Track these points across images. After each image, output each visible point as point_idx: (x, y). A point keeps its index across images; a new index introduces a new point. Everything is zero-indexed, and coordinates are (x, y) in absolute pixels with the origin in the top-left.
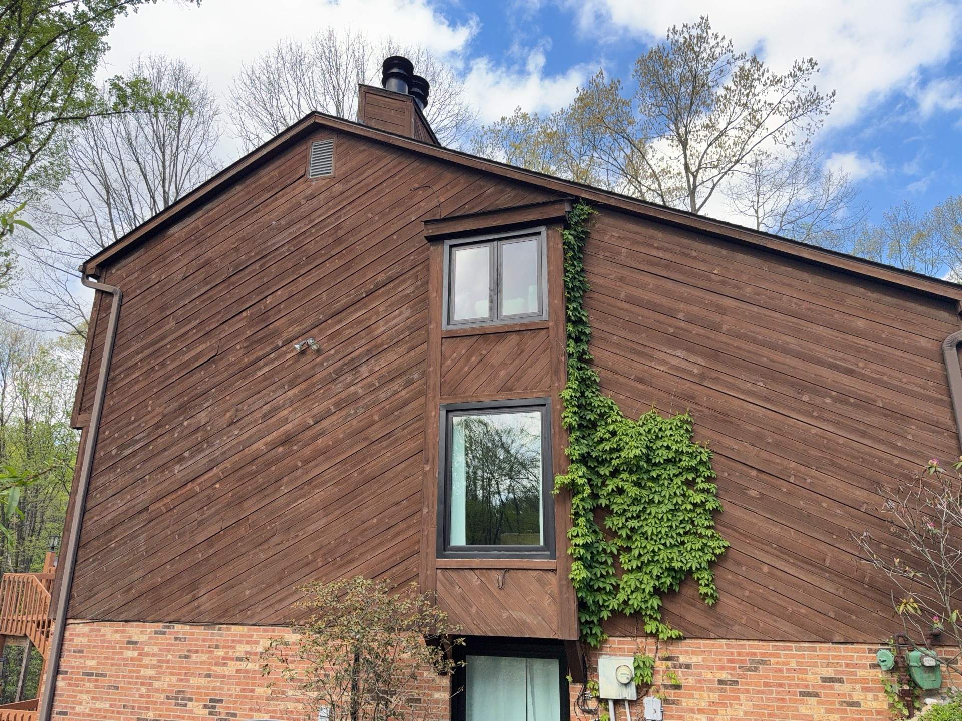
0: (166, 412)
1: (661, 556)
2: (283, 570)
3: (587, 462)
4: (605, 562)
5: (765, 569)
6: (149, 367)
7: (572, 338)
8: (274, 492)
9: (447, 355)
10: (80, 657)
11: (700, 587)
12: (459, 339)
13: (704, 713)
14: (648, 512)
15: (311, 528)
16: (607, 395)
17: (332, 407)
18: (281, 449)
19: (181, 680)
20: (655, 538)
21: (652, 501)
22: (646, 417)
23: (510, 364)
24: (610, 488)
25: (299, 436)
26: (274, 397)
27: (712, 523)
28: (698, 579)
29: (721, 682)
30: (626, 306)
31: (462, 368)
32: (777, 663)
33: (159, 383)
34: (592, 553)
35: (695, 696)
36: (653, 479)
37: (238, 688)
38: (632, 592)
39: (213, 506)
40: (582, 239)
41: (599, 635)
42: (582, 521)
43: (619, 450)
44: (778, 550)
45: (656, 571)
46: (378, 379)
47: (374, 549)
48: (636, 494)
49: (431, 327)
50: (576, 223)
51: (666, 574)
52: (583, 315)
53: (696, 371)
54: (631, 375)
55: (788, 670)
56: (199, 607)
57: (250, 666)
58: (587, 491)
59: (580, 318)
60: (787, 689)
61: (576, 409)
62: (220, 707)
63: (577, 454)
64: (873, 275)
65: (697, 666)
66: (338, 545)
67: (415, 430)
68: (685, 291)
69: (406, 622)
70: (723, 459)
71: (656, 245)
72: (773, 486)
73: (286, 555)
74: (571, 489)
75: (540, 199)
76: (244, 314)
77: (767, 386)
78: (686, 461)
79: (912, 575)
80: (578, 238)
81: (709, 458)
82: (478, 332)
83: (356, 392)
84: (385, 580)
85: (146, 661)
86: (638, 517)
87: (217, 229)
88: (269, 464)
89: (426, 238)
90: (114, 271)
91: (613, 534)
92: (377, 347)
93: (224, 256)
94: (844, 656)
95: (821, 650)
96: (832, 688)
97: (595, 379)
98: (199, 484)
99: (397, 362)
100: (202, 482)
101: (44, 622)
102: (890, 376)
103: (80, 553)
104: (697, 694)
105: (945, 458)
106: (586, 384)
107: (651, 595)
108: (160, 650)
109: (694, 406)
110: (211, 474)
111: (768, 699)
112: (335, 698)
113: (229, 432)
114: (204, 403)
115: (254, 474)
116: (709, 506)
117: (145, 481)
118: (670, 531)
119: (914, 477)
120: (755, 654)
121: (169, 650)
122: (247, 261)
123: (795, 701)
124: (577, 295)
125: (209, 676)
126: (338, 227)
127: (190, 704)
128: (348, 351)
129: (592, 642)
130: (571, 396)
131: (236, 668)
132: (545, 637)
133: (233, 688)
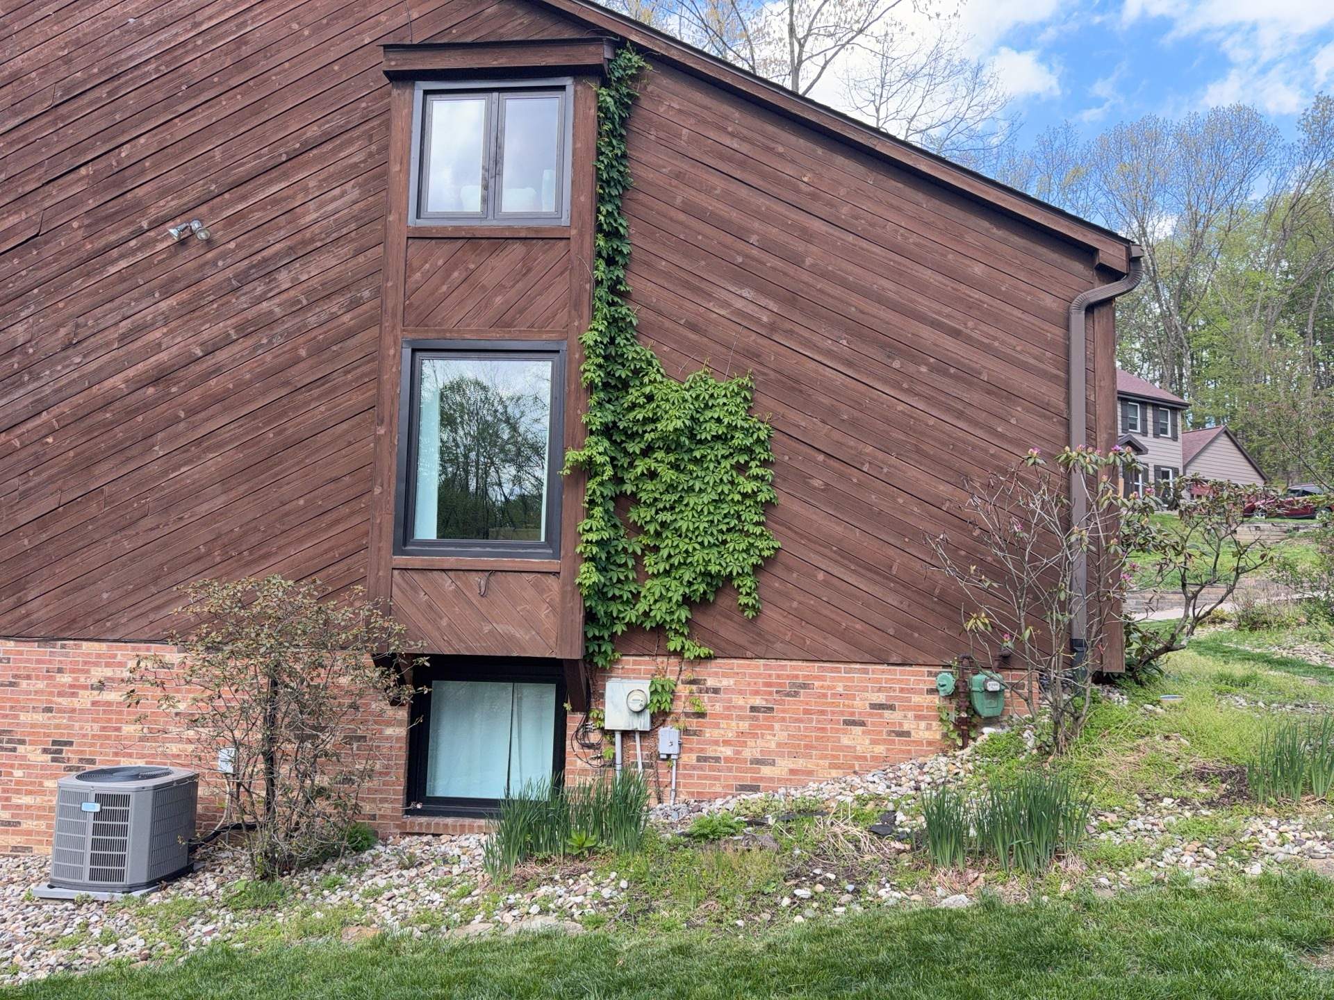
1: (696, 558)
2: (162, 565)
3: (612, 436)
4: (625, 564)
5: (821, 576)
7: (603, 258)
8: (142, 454)
9: (416, 263)
11: (740, 597)
12: (434, 241)
13: (730, 745)
14: (685, 502)
15: (204, 509)
16: (646, 345)
17: (232, 332)
18: (151, 390)
19: (5, 716)
20: (690, 535)
21: (691, 489)
22: (694, 378)
23: (513, 286)
24: (639, 470)
25: (180, 374)
26: (137, 309)
27: (763, 518)
28: (739, 586)
29: (753, 709)
30: (682, 217)
31: (438, 286)
32: (822, 687)
34: (608, 553)
35: (722, 726)
36: (696, 461)
38: (656, 601)
39: (43, 470)
40: (627, 107)
41: (610, 653)
42: (598, 511)
43: (655, 420)
44: (839, 555)
45: (687, 577)
46: (307, 294)
47: (300, 540)
48: (671, 479)
49: (391, 218)
50: (619, 80)
51: (699, 580)
52: (621, 224)
53: (765, 319)
54: (681, 319)
55: (834, 695)
56: (28, 615)
57: (112, 697)
58: (609, 472)
59: (617, 228)
60: (829, 717)
61: (601, 360)
62: (68, 751)
63: (598, 423)
64: (1003, 205)
65: (727, 690)
66: (245, 534)
67: (362, 376)
68: (762, 202)
69: (344, 636)
70: (785, 439)
71: (730, 129)
72: (842, 475)
73: (166, 545)
74: (587, 470)
75: (568, 34)
76: (83, 171)
77: (853, 347)
78: (739, 439)
79: (987, 584)
80: (619, 103)
81: (769, 437)
82: (463, 234)
83: (271, 312)
84: (314, 581)
86: (672, 508)
87: (30, 19)
88: (132, 413)
89: (387, 73)
91: (639, 529)
92: (304, 243)
93: (45, 68)
94: (899, 680)
95: (873, 672)
96: (881, 716)
97: (631, 322)
98: (18, 437)
99: (337, 269)
100: (23, 434)
102: (1003, 343)
104: (723, 723)
105: (1048, 448)
106: (618, 327)
107: (679, 605)
109: (759, 367)
110: (37, 421)
111: (806, 728)
112: (238, 734)
113: (65, 358)
114: (21, 311)
115: (108, 426)
116: (762, 497)
118: (710, 526)
119: (1009, 469)
120: (797, 677)
122: (85, 81)
123: (837, 730)
124: (614, 192)
125: (49, 710)
126: (241, 41)
127: (21, 749)
128: (258, 246)
129: (600, 662)
130: (596, 341)
131: (91, 699)
132: (538, 655)
133: (88, 726)
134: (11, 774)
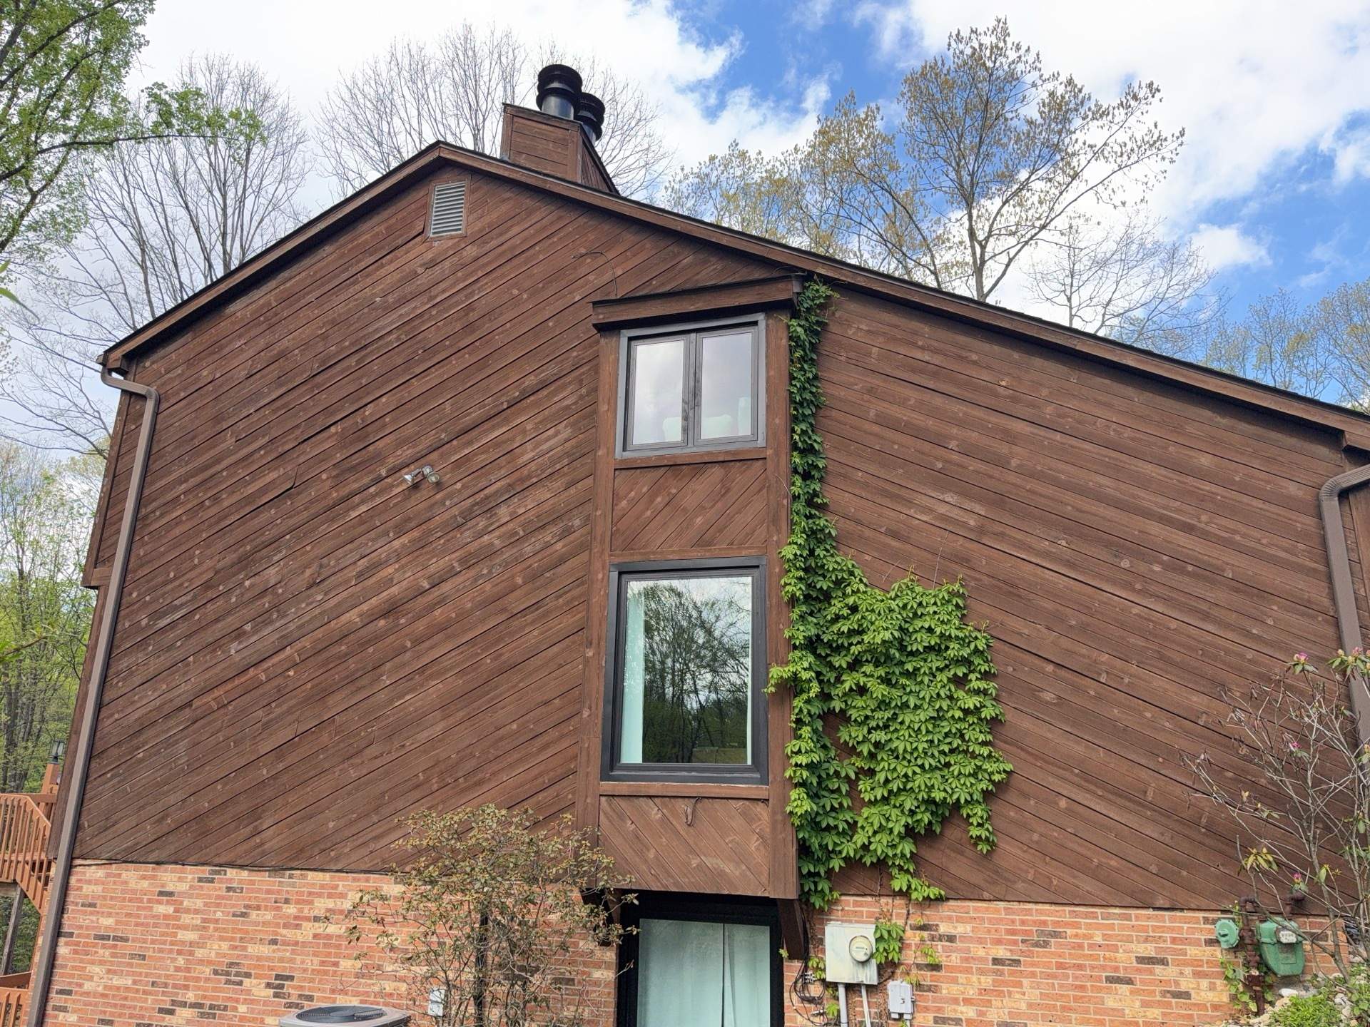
0: (219, 566)
1: (917, 783)
2: (383, 794)
3: (816, 648)
4: (839, 790)
5: (1063, 803)
6: (195, 502)
7: (799, 474)
8: (372, 683)
9: (622, 492)
10: (92, 913)
11: (971, 828)
12: (639, 471)
13: (972, 1004)
14: (900, 720)
15: (423, 736)
16: (846, 554)
17: (456, 565)
18: (382, 622)
19: (235, 948)
20: (908, 757)
21: (905, 705)
22: (900, 587)
23: (712, 507)
24: (847, 686)
25: (408, 607)
26: (373, 549)
27: (989, 737)
28: (969, 816)
29: (996, 961)
30: (876, 429)
31: (643, 512)
32: (1076, 936)
33: (210, 526)
34: (819, 777)
35: (960, 981)
36: (907, 674)
37: (316, 960)
38: (875, 833)
39: (284, 702)
40: (816, 333)
41: (827, 892)
42: (806, 731)
43: (861, 632)
44: (1081, 778)
45: (908, 805)
46: (524, 525)
47: (511, 766)
48: (883, 695)
49: (600, 453)
50: (809, 310)
51: (923, 808)
52: (815, 441)
53: (972, 523)
54: (881, 527)
55: (1091, 946)
56: (262, 844)
57: (332, 929)
58: (815, 689)
59: (811, 445)
60: (1089, 973)
61: (801, 573)
62: (289, 986)
63: (801, 638)
64: (1225, 393)
65: (964, 938)
66: (460, 761)
67: (573, 599)
68: (958, 409)
69: (554, 870)
70: (1006, 648)
71: (920, 343)
72: (1077, 689)
73: (387, 773)
74: (792, 686)
75: (758, 274)
76: (333, 429)
77: (1073, 547)
78: (954, 650)
79: (1265, 815)
80: (810, 331)
81: (988, 646)
82: (666, 462)
83: (492, 544)
84: (526, 811)
85: (186, 919)
86: (886, 727)
87: (298, 306)
88: (364, 644)
89: (595, 326)
90: (147, 364)
91: (852, 751)
92: (522, 480)
93: (306, 345)
94: (1168, 927)
95: (1137, 918)
96: (1151, 972)
97: (830, 532)
98: (264, 671)
99: (551, 502)
100: (269, 668)
101: (42, 863)
102: (1244, 536)
103: (93, 765)
104: (962, 978)
105: (1317, 651)
106: (817, 538)
107: (902, 837)
108: (206, 904)
109: (969, 572)
110: (282, 656)
111: (1061, 986)
112: (451, 975)
113: (309, 597)
114: (274, 555)
115: (344, 657)
116: (986, 713)
117: (188, 665)
118: (929, 747)
119: (1273, 677)
120: (1045, 923)
121: (218, 905)
122: (338, 353)
123: (1100, 989)
124: (807, 412)
125: (274, 942)
126: (469, 308)
127: (247, 981)
128: (481, 485)
129: (818, 903)
130: (795, 555)
131: (313, 931)
132: (750, 894)
133: (308, 959)
134: (235, 1009)
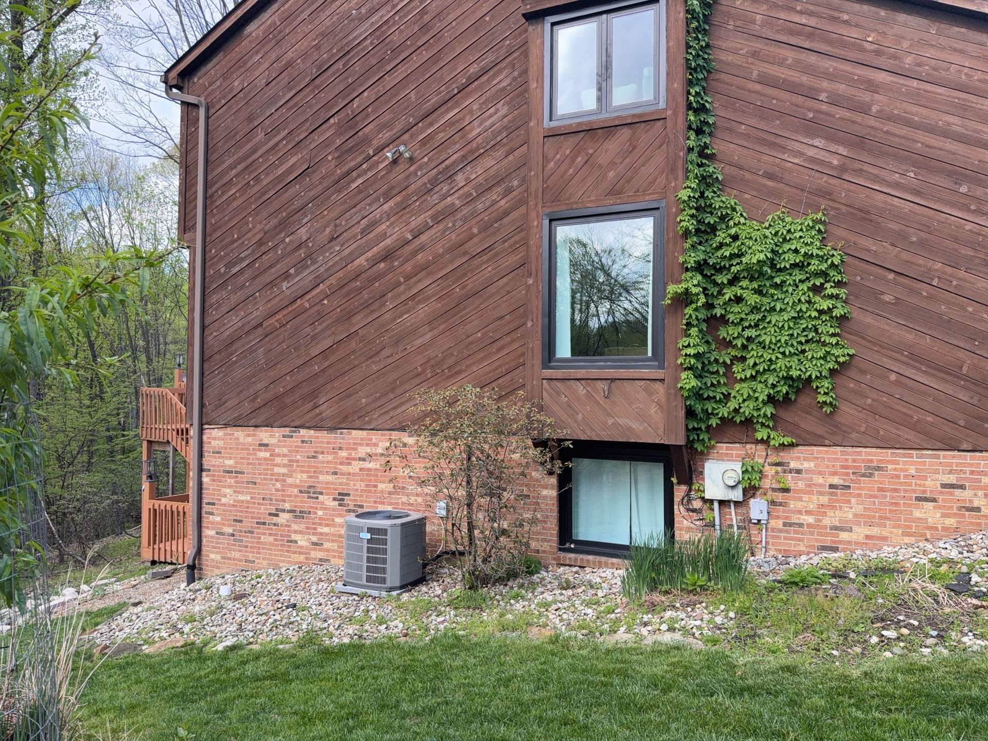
0: (266, 228)
1: (779, 365)
2: (395, 381)
3: (703, 271)
4: (717, 372)
5: (893, 377)
6: (244, 183)
7: (693, 129)
8: (380, 307)
9: (550, 156)
10: (219, 457)
11: (819, 396)
12: (563, 137)
13: (812, 514)
14: (768, 320)
15: (419, 342)
16: (730, 195)
17: (429, 221)
18: (382, 265)
19: (312, 477)
20: (773, 347)
21: (773, 309)
22: (773, 218)
23: (621, 163)
24: (727, 297)
25: (398, 252)
26: (369, 212)
27: (838, 330)
28: (817, 387)
29: (831, 486)
30: (758, 87)
31: (566, 171)
32: (895, 469)
33: (256, 200)
34: (703, 363)
35: (804, 499)
36: (776, 286)
37: (363, 484)
38: (744, 401)
39: (323, 322)
40: (709, 6)
41: (707, 440)
42: (694, 331)
43: (740, 255)
44: (910, 358)
45: (772, 380)
46: (476, 188)
48: (756, 302)
49: (531, 124)
51: (782, 383)
52: (707, 101)
53: (835, 162)
54: (759, 170)
55: (906, 477)
56: (320, 414)
57: (371, 465)
58: (702, 300)
59: (703, 105)
60: (902, 494)
61: (694, 211)
62: (348, 499)
63: (692, 262)
65: (808, 471)
66: (444, 358)
67: (516, 243)
68: (829, 64)
69: (515, 426)
70: (857, 262)
71: (798, 8)
72: (912, 290)
73: (397, 367)
74: (685, 299)
76: (332, 121)
77: (920, 178)
78: (815, 265)
80: (703, 4)
81: (842, 261)
82: (584, 128)
83: (453, 204)
84: (493, 389)
85: (278, 460)
86: (757, 325)
87: (296, 23)
88: (373, 280)
89: (524, 16)
90: (196, 80)
91: (728, 344)
92: (472, 152)
93: (305, 55)
94: (969, 464)
95: (944, 457)
96: (952, 494)
97: (717, 177)
98: (308, 301)
99: (495, 168)
100: (310, 298)
101: (182, 430)
103: (205, 366)
104: (805, 497)
106: (706, 183)
107: (764, 403)
108: (289, 451)
109: (831, 204)
110: (317, 291)
111: (880, 503)
112: (452, 491)
113: (330, 248)
114: (303, 219)
115: (359, 290)
116: (836, 313)
117: (256, 298)
118: (790, 339)
120: (871, 461)
121: (297, 452)
122: (329, 59)
123: (910, 505)
124: (701, 77)
125: (335, 473)
127: (321, 497)
128: (442, 158)
129: (699, 447)
130: (689, 197)
131: (359, 466)
132: (650, 441)
133: (358, 483)
134: (315, 513)
